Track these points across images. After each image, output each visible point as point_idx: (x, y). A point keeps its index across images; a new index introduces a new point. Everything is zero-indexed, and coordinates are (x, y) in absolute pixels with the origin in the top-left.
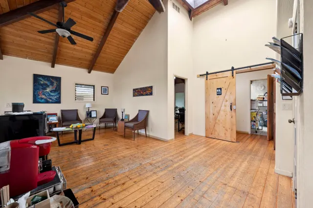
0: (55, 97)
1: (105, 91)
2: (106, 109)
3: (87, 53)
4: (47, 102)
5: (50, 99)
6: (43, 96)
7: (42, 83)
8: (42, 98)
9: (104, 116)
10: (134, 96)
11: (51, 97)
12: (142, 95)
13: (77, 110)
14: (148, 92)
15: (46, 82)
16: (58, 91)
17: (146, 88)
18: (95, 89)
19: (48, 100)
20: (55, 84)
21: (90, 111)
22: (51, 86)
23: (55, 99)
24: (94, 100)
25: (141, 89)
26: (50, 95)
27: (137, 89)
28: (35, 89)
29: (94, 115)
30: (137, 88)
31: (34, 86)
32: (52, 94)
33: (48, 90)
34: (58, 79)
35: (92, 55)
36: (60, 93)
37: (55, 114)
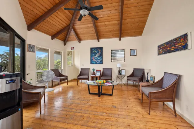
0: (100, 60)
1: (134, 53)
2: (134, 69)
3: (114, 24)
4: (96, 63)
5: (98, 61)
6: (95, 60)
7: (94, 52)
8: (94, 61)
9: (132, 75)
10: (159, 54)
11: (98, 60)
12: (169, 52)
13: (112, 69)
14: (178, 46)
15: (96, 52)
16: (101, 56)
17: (175, 40)
18: (125, 52)
19: (97, 62)
20: (100, 52)
21: (120, 69)
22: (98, 54)
23: (100, 62)
24: (124, 61)
25: (167, 43)
26: (97, 59)
27: (162, 45)
28: (91, 56)
29: (123, 73)
30: (163, 43)
31: (91, 54)
32: (98, 58)
33: (97, 56)
34: (101, 49)
35: (118, 24)
36: (102, 58)
37: (100, 71)
